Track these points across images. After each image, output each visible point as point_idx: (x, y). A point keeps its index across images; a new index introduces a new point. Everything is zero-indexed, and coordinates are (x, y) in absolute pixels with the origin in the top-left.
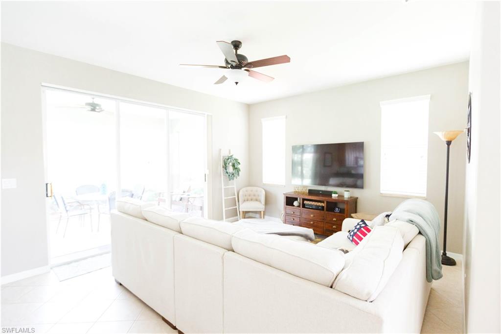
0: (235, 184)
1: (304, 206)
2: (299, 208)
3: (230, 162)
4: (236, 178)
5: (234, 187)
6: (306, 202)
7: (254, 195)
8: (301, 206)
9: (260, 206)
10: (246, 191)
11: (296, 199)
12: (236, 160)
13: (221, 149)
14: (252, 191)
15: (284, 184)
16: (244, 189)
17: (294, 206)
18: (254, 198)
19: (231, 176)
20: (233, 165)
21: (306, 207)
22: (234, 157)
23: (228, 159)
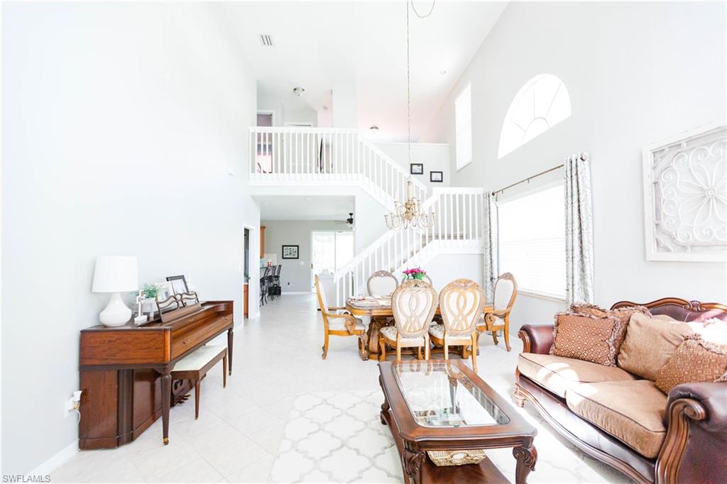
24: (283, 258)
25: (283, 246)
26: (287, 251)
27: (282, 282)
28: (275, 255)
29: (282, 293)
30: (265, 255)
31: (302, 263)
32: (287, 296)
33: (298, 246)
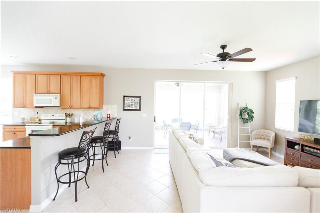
0: (249, 126)
1: (303, 150)
2: (299, 151)
3: (245, 111)
4: (250, 122)
5: (249, 128)
6: (305, 148)
7: (267, 136)
8: (300, 150)
9: (268, 144)
10: (260, 132)
11: (298, 144)
12: (251, 110)
13: (239, 103)
14: (265, 132)
15: (293, 131)
16: (258, 131)
17: (295, 149)
18: (266, 138)
19: (245, 121)
20: (248, 114)
21: (305, 151)
22: (249, 108)
23: (244, 109)
24: (124, 110)
25: (124, 97)
26: (128, 101)
27: (122, 137)
28: (116, 106)
29: (122, 148)
30: (104, 106)
31: (144, 116)
32: (128, 151)
33: (140, 97)
